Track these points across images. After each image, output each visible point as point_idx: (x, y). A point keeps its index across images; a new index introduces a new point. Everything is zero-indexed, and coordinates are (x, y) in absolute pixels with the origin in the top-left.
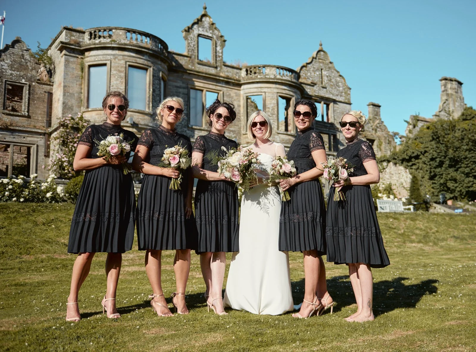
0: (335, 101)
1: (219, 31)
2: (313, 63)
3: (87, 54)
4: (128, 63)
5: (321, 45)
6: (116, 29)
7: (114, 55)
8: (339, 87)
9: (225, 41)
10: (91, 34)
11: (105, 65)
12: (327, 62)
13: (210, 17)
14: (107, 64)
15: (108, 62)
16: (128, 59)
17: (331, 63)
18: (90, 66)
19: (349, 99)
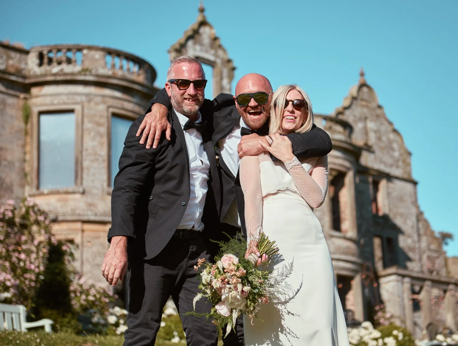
0: (389, 177)
1: (224, 51)
2: (354, 107)
3: (35, 91)
4: (111, 110)
5: (362, 74)
6: (90, 48)
7: (87, 95)
8: (393, 149)
9: (234, 69)
10: (41, 56)
11: (71, 111)
12: (374, 105)
13: (211, 27)
14: (76, 112)
15: (78, 108)
16: (111, 102)
17: (380, 107)
18: (41, 113)
19: (409, 173)
